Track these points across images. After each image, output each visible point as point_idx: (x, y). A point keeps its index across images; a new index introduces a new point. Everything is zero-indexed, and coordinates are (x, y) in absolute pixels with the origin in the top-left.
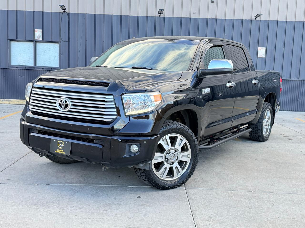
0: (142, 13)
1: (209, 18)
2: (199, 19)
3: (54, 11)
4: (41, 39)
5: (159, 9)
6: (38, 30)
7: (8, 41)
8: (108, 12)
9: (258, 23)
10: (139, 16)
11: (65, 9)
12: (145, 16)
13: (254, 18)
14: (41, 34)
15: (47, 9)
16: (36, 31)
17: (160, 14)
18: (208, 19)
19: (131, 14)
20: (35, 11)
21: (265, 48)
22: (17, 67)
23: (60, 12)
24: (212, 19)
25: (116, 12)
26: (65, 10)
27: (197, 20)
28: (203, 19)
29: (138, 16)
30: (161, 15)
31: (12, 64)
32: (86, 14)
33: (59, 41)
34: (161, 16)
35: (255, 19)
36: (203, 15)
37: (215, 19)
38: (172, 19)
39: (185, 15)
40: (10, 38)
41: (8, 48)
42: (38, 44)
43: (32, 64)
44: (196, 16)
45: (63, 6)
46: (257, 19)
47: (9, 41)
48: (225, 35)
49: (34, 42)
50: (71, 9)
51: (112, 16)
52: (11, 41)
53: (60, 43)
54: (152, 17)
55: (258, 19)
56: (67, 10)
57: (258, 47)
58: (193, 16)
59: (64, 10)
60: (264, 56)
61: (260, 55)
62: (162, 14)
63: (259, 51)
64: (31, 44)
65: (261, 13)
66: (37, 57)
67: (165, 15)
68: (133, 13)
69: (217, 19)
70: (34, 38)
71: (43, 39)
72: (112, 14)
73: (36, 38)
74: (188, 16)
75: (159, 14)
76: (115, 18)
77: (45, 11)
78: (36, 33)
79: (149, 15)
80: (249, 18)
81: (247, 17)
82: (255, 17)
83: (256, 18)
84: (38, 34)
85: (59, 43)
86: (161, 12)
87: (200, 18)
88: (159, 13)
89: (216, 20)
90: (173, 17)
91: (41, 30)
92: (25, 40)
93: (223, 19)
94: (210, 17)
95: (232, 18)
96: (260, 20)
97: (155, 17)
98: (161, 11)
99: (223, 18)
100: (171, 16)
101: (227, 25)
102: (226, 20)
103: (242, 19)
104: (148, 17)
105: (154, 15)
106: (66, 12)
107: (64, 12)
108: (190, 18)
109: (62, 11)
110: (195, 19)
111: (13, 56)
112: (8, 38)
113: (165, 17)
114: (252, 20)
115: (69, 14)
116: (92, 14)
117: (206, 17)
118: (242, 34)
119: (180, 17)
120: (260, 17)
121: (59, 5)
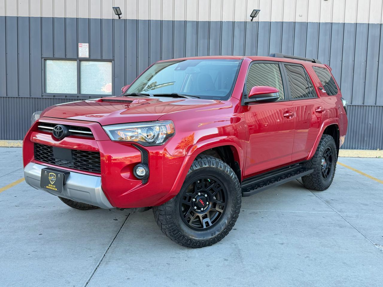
0: (227, 18)
2: (307, 23)
3: (105, 17)
4: (87, 56)
5: (254, 10)
6: (83, 44)
7: (42, 60)
8: (179, 17)
10: (223, 21)
11: (121, 14)
12: (231, 22)
14: (87, 49)
15: (95, 15)
16: (80, 45)
17: (253, 17)
18: (320, 23)
19: (211, 19)
20: (78, 18)
22: (54, 96)
23: (113, 19)
24: (326, 23)
25: (191, 17)
27: (305, 25)
28: (313, 23)
29: (221, 21)
30: (254, 18)
31: (47, 92)
32: (149, 21)
33: (112, 59)
34: (253, 21)
36: (313, 19)
37: (330, 23)
38: (269, 25)
39: (288, 18)
40: (44, 56)
41: (42, 70)
42: (83, 64)
43: (74, 91)
44: (303, 20)
45: (118, 9)
47: (43, 60)
48: (344, 45)
49: (78, 60)
50: (129, 15)
51: (185, 22)
52: (46, 59)
53: (113, 61)
54: (241, 22)
56: (123, 17)
58: (299, 20)
59: (119, 15)
62: (256, 17)
64: (74, 64)
66: (82, 82)
67: (259, 20)
68: (215, 18)
69: (332, 23)
70: (78, 55)
71: (90, 57)
72: (185, 20)
73: (81, 55)
74: (292, 20)
75: (252, 18)
76: (189, 25)
77: (92, 17)
78: (80, 49)
79: (236, 20)
81: (375, 20)
84: (84, 50)
85: (111, 62)
86: (254, 14)
87: (308, 22)
88: (251, 16)
89: (331, 24)
90: (271, 22)
91: (87, 44)
92: (66, 59)
93: (341, 22)
94: (322, 21)
95: (353, 22)
97: (246, 23)
98: (257, 12)
100: (268, 20)
101: (346, 31)
102: (345, 24)
103: (368, 23)
104: (235, 22)
105: (243, 20)
106: (121, 19)
107: (118, 19)
108: (295, 22)
109: (117, 17)
110: (301, 24)
111: (49, 80)
112: (41, 56)
113: (258, 22)
114: (381, 24)
115: (125, 20)
116: (156, 21)
117: (317, 21)
118: (369, 43)
119: (281, 21)
121: (113, 8)
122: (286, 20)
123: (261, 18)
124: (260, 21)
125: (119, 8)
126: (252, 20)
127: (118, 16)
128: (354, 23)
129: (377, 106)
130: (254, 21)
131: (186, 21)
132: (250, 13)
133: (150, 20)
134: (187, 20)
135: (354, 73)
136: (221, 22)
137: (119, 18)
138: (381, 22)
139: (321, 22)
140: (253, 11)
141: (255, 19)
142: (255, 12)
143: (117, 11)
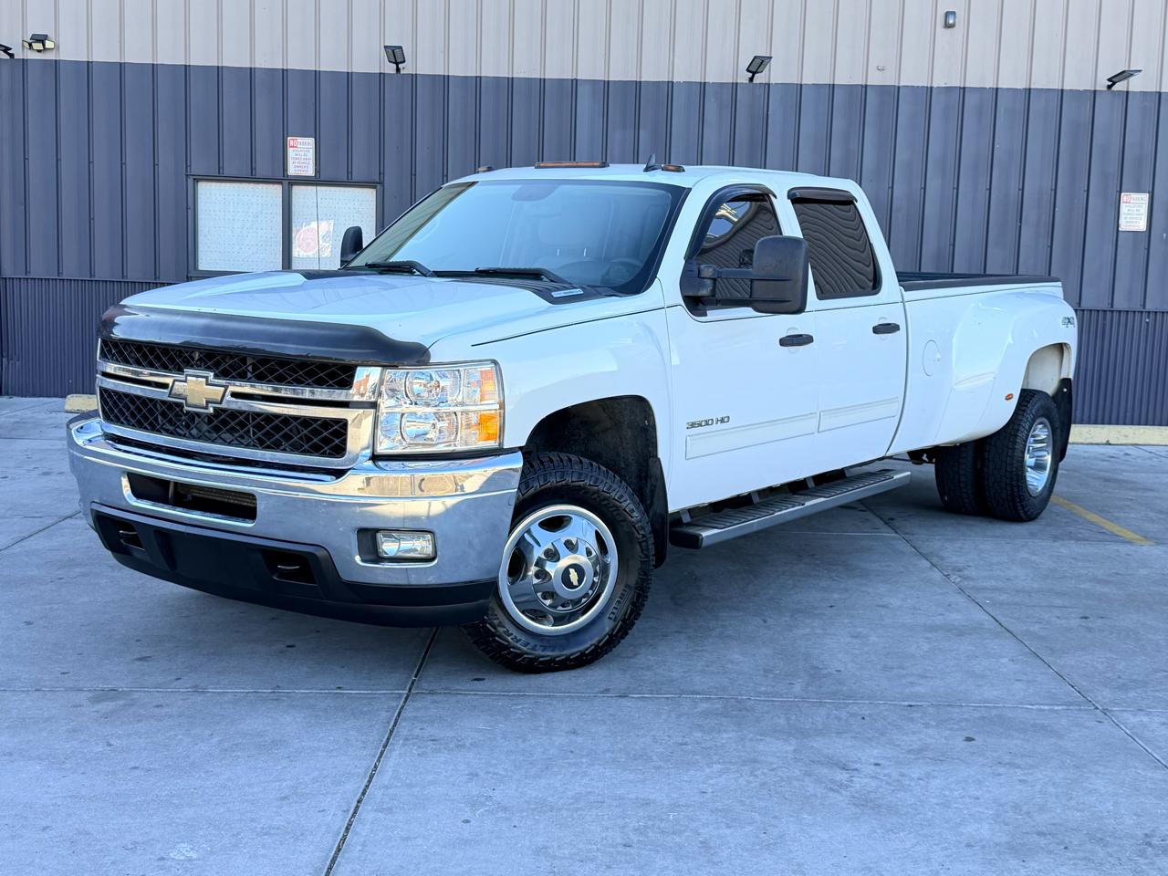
0: (684, 73)
2: (899, 87)
3: (358, 68)
4: (310, 172)
5: (755, 57)
6: (300, 140)
7: (187, 181)
8: (556, 70)
9: (1120, 103)
10: (675, 80)
11: (404, 62)
12: (695, 82)
13: (1102, 84)
14: (311, 154)
15: (331, 62)
16: (292, 143)
17: (754, 73)
18: (931, 88)
19: (643, 75)
20: (287, 70)
21: (1146, 197)
23: (380, 73)
24: (949, 89)
25: (589, 70)
26: (400, 66)
27: (892, 94)
28: (914, 89)
29: (668, 82)
30: (756, 75)
31: (200, 268)
33: (378, 180)
34: (754, 82)
35: (1109, 87)
36: (912, 76)
37: (960, 88)
38: (797, 91)
39: (847, 75)
40: (195, 170)
41: (187, 209)
42: (298, 191)
43: (274, 267)
44: (889, 80)
45: (397, 52)
46: (1116, 88)
47: (190, 181)
49: (286, 183)
50: (422, 63)
51: (575, 82)
52: (196, 181)
53: (378, 185)
54: (722, 84)
55: (1119, 87)
56: (407, 69)
57: (1121, 192)
58: (875, 79)
59: (397, 64)
60: (1141, 225)
61: (1128, 220)
62: (761, 72)
63: (1123, 206)
64: (276, 191)
65: (1129, 67)
66: (293, 241)
67: (770, 79)
68: (653, 72)
69: (964, 88)
70: (285, 169)
71: (317, 174)
72: (574, 77)
73: (292, 171)
74: (858, 80)
75: (750, 75)
76: (583, 92)
77: (325, 67)
78: (291, 153)
79: (710, 80)
80: (1085, 85)
81: (1077, 80)
82: (1109, 80)
83: (1114, 83)
84: (301, 154)
85: (375, 187)
86: (758, 65)
87: (902, 84)
88: (748, 70)
89: (962, 91)
90: (801, 85)
91: (311, 141)
92: (251, 177)
93: (988, 87)
94: (939, 82)
95: (1021, 85)
96: (1127, 92)
97: (735, 86)
98: (762, 61)
99: (990, 84)
100: (794, 79)
101: (1002, 111)
102: (999, 91)
103: (1060, 88)
104: (707, 85)
105: (728, 78)
106: (402, 72)
107: (395, 72)
108: (866, 86)
109: (391, 68)
110: (883, 90)
111: (205, 236)
112: (187, 172)
113: (769, 85)
114: (1095, 91)
115: (414, 77)
116: (497, 79)
117: (925, 83)
118: (1061, 143)
119: (827, 81)
120: (1126, 81)
121: (385, 47)
122: (841, 79)
123: (776, 74)
124: (772, 81)
125: (401, 48)
126: (751, 79)
127: (395, 65)
128: (1022, 88)
129: (1083, 310)
130: (758, 82)
131: (577, 80)
132: (745, 62)
133: (480, 77)
134: (579, 78)
135: (1021, 222)
136: (670, 84)
137: (398, 70)
138: (1095, 87)
139: (935, 85)
140: (753, 60)
141: (759, 79)
142: (759, 61)
143: (395, 55)
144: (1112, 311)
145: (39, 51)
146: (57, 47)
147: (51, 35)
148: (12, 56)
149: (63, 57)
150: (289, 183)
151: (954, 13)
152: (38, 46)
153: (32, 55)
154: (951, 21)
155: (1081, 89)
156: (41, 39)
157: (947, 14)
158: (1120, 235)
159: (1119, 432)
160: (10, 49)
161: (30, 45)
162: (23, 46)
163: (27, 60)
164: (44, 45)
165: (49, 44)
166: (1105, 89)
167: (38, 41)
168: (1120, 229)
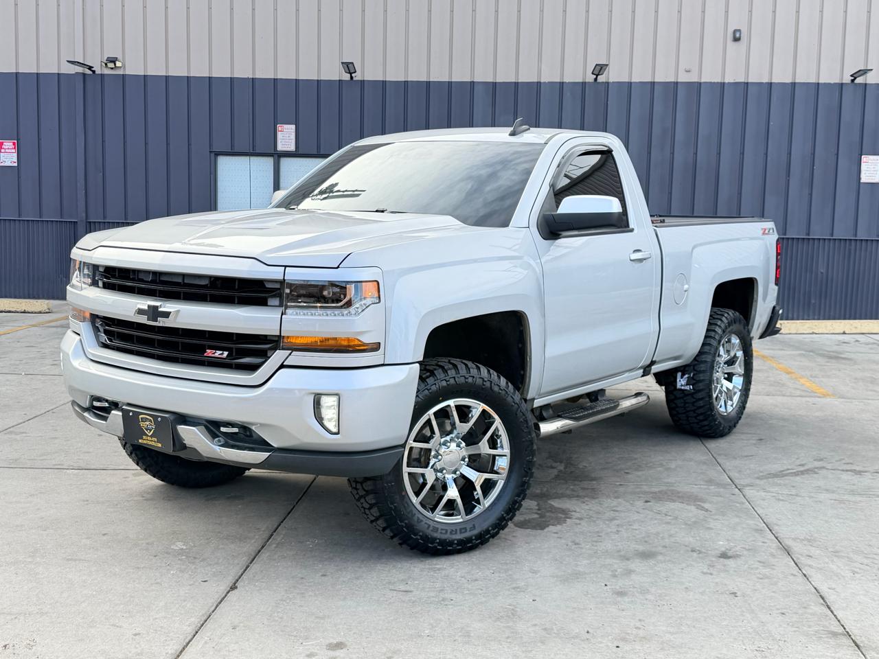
0: (549, 76)
1: (726, 81)
2: (700, 83)
3: (324, 77)
4: (292, 148)
5: (597, 65)
6: (286, 126)
7: (210, 155)
8: (460, 75)
9: (860, 92)
10: (542, 81)
11: (355, 72)
12: (556, 82)
13: (847, 78)
14: (293, 136)
15: (306, 73)
16: (280, 129)
17: (597, 76)
18: (724, 83)
19: (520, 77)
20: (277, 79)
23: (339, 80)
24: (737, 84)
25: (483, 75)
26: (353, 75)
27: (696, 88)
28: (711, 85)
29: (537, 82)
30: (599, 77)
34: (598, 81)
35: (853, 81)
36: (710, 75)
37: (745, 83)
38: (627, 87)
39: (664, 75)
40: (215, 149)
41: (210, 174)
42: (285, 162)
44: (693, 78)
45: (350, 66)
46: (857, 81)
47: (213, 155)
49: (276, 156)
50: (369, 72)
51: (472, 84)
52: (218, 154)
54: (575, 83)
55: (859, 80)
56: (358, 76)
57: (861, 155)
58: (683, 78)
59: (351, 74)
60: (877, 178)
61: (867, 175)
62: (603, 74)
63: (863, 165)
64: (268, 163)
65: (867, 67)
67: (609, 79)
68: (526, 76)
70: (275, 146)
71: (297, 149)
72: (472, 80)
73: (280, 147)
74: (671, 79)
75: (595, 76)
76: (478, 91)
77: (302, 77)
78: (279, 135)
79: (566, 80)
80: (835, 80)
81: (829, 76)
82: (852, 76)
83: (855, 78)
84: (286, 137)
86: (600, 69)
87: (702, 81)
88: (593, 73)
90: (631, 83)
91: (293, 127)
92: (252, 153)
93: (764, 82)
94: (729, 79)
95: (789, 80)
96: (866, 84)
97: (584, 84)
98: (602, 68)
99: (766, 80)
100: (625, 79)
101: (774, 98)
102: (773, 85)
103: (817, 82)
104: (564, 84)
105: (579, 79)
106: (354, 79)
107: (349, 79)
108: (677, 82)
109: (346, 77)
110: (689, 85)
111: (223, 192)
112: (210, 146)
113: (608, 83)
114: (842, 84)
115: (363, 82)
116: (419, 83)
117: (719, 80)
118: (818, 120)
119: (649, 80)
120: (864, 76)
121: (342, 63)
122: (659, 78)
123: (613, 75)
124: (610, 81)
125: (353, 63)
126: (596, 79)
127: (349, 75)
128: (789, 82)
129: (835, 239)
130: (601, 81)
131: (473, 82)
132: (590, 68)
133: (407, 81)
134: (475, 81)
135: (789, 176)
136: (539, 84)
137: (352, 78)
138: (842, 80)
141: (601, 79)
142: (598, 68)
143: (349, 67)
144: (856, 240)
145: (112, 68)
146: (124, 66)
147: (120, 57)
148: (94, 72)
149: (127, 72)
150: (278, 156)
151: (739, 31)
152: (111, 65)
153: (107, 72)
154: (738, 35)
155: (832, 82)
156: (113, 61)
157: (735, 31)
158: (861, 185)
159: (852, 325)
160: (93, 67)
161: (106, 64)
162: (101, 65)
163: (104, 74)
164: (115, 64)
165: (118, 64)
166: (849, 82)
167: (111, 62)
168: (861, 181)
